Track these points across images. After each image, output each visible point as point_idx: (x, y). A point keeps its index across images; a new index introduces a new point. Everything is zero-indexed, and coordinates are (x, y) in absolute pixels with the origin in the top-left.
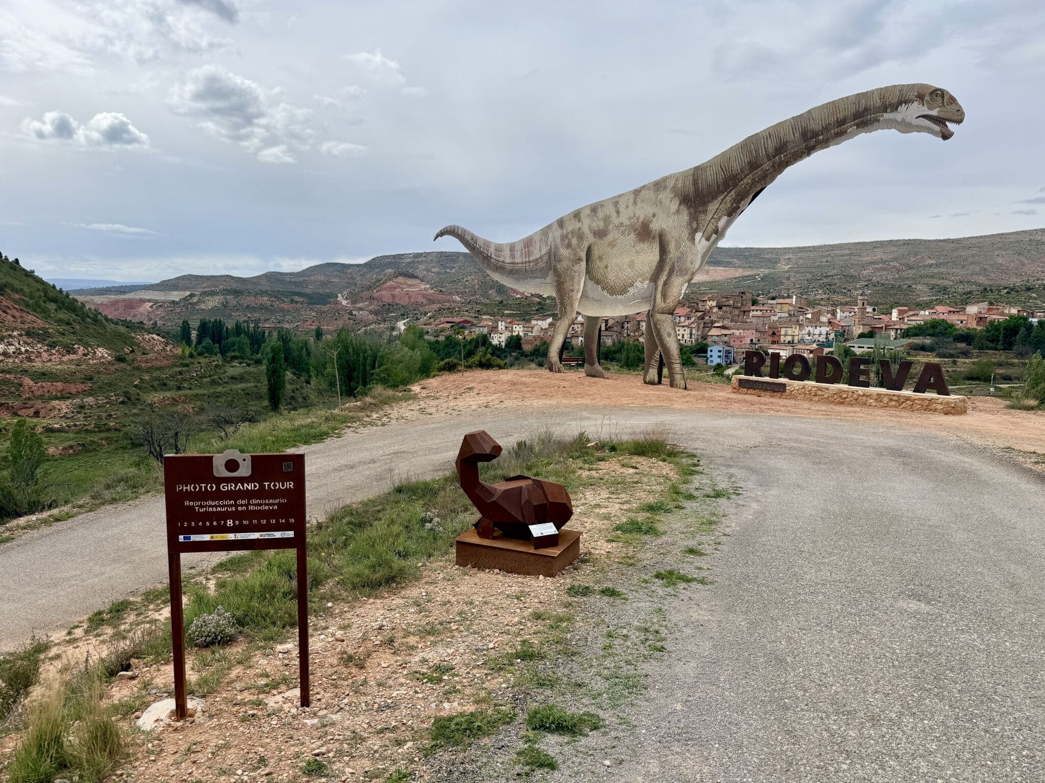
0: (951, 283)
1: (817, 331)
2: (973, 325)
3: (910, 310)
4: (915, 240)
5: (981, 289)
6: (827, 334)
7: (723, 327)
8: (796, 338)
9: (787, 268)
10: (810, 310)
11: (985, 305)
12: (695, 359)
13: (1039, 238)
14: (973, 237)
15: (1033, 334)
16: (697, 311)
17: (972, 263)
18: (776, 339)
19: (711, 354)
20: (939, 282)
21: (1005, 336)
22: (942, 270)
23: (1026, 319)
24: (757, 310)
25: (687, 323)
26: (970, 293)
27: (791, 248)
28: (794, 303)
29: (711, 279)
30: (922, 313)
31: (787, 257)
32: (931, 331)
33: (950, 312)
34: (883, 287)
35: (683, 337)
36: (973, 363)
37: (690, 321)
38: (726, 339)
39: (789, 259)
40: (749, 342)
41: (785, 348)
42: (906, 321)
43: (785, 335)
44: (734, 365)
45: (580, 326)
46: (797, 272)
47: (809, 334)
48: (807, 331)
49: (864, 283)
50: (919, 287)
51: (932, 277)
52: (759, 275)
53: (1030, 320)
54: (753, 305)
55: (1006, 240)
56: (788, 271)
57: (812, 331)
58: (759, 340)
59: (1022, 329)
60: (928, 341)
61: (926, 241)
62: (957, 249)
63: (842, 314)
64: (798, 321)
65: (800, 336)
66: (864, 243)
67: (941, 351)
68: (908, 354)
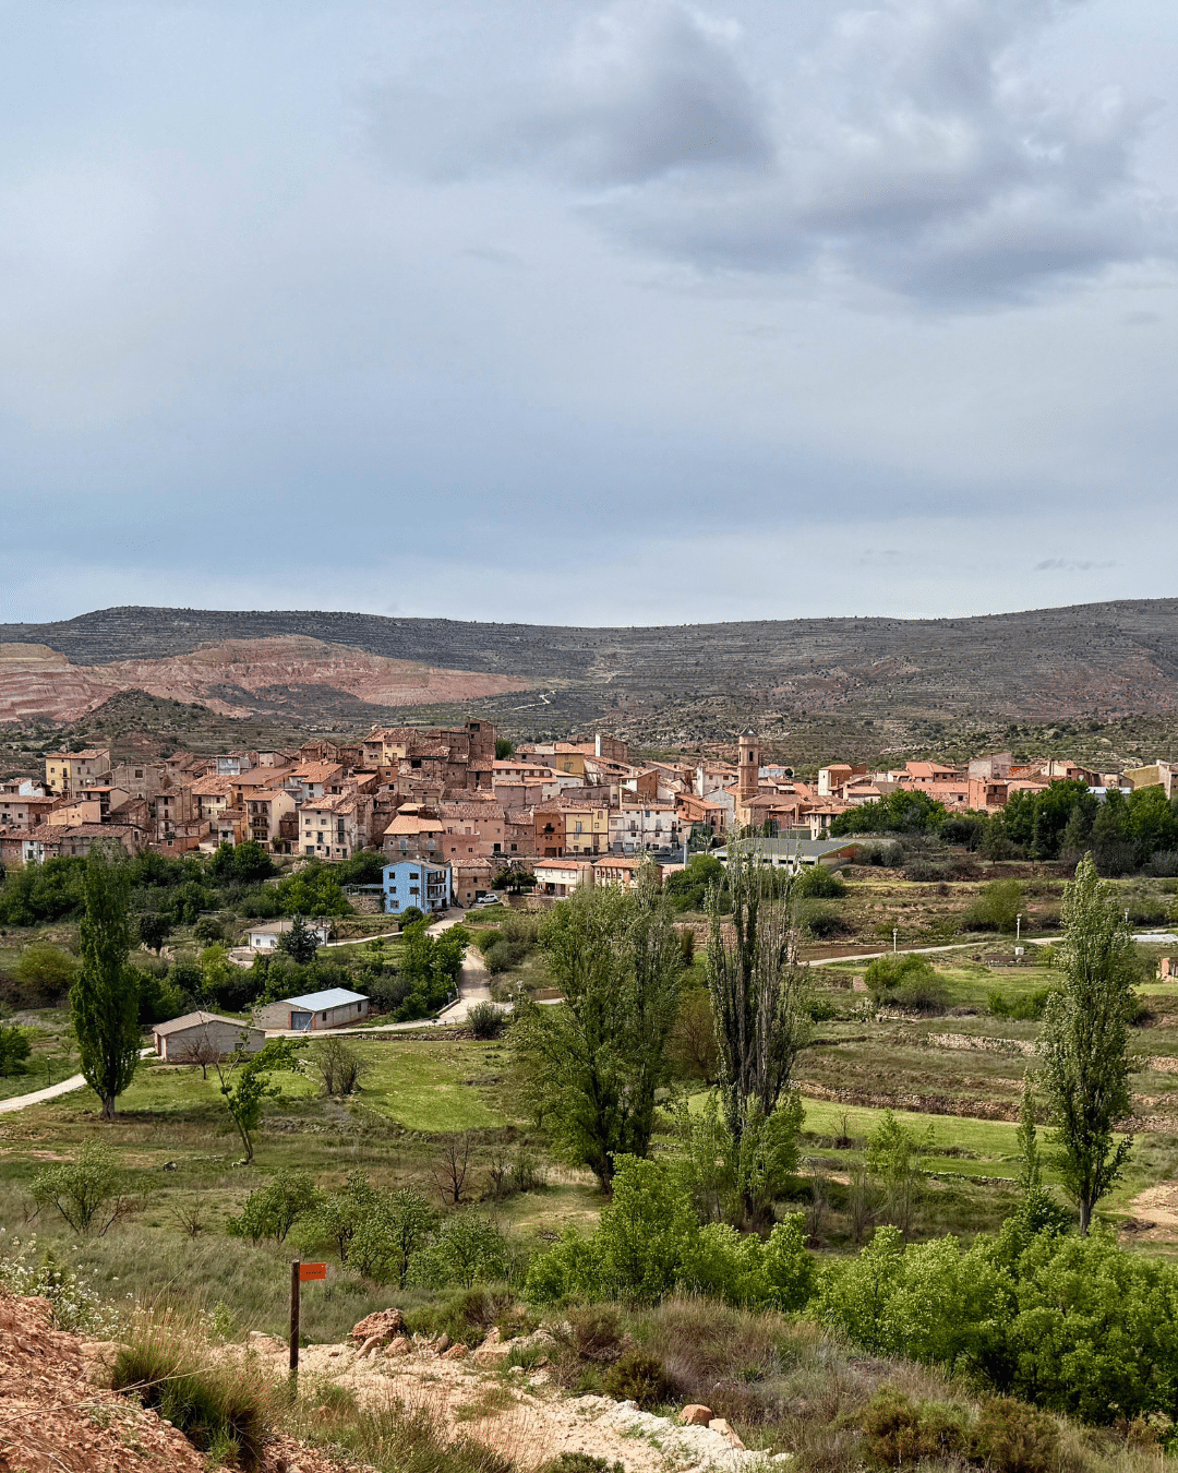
0: (951, 717)
1: (650, 823)
2: (979, 802)
3: (855, 771)
4: (879, 620)
5: (1005, 727)
6: (674, 829)
7: (425, 814)
8: (603, 841)
9: (610, 676)
10: (634, 772)
11: (1005, 759)
12: (353, 900)
13: (1113, 622)
14: (990, 617)
15: (1097, 822)
16: (359, 771)
17: (989, 674)
18: (555, 843)
19: (393, 883)
20: (930, 714)
21: (1044, 827)
22: (932, 688)
23: (1082, 789)
24: (508, 772)
25: (328, 803)
26: (984, 736)
27: (616, 630)
28: (598, 754)
29: (433, 700)
30: (880, 777)
31: (610, 651)
32: (894, 819)
33: (937, 775)
34: (814, 725)
35: (320, 839)
36: (982, 891)
37: (338, 798)
38: (432, 844)
39: (614, 655)
40: (492, 851)
41: (573, 865)
42: (845, 796)
43: (579, 833)
44: (452, 910)
45: (25, 810)
46: (633, 688)
47: (633, 830)
48: (628, 824)
49: (775, 715)
50: (889, 725)
51: (914, 702)
52: (546, 691)
53: (1092, 789)
54: (499, 758)
55: (1054, 625)
56: (612, 686)
57: (638, 823)
58: (514, 847)
59: (1076, 810)
60: (887, 843)
61: (899, 622)
62: (960, 642)
63: (708, 782)
64: (606, 798)
65: (612, 835)
66: (775, 623)
67: (915, 864)
68: (846, 873)
